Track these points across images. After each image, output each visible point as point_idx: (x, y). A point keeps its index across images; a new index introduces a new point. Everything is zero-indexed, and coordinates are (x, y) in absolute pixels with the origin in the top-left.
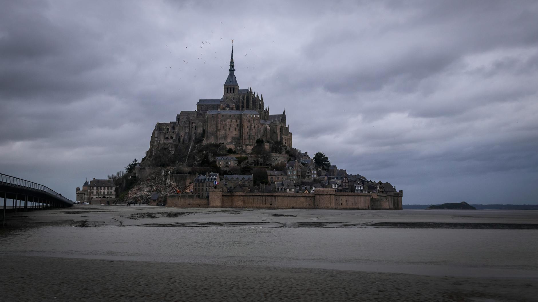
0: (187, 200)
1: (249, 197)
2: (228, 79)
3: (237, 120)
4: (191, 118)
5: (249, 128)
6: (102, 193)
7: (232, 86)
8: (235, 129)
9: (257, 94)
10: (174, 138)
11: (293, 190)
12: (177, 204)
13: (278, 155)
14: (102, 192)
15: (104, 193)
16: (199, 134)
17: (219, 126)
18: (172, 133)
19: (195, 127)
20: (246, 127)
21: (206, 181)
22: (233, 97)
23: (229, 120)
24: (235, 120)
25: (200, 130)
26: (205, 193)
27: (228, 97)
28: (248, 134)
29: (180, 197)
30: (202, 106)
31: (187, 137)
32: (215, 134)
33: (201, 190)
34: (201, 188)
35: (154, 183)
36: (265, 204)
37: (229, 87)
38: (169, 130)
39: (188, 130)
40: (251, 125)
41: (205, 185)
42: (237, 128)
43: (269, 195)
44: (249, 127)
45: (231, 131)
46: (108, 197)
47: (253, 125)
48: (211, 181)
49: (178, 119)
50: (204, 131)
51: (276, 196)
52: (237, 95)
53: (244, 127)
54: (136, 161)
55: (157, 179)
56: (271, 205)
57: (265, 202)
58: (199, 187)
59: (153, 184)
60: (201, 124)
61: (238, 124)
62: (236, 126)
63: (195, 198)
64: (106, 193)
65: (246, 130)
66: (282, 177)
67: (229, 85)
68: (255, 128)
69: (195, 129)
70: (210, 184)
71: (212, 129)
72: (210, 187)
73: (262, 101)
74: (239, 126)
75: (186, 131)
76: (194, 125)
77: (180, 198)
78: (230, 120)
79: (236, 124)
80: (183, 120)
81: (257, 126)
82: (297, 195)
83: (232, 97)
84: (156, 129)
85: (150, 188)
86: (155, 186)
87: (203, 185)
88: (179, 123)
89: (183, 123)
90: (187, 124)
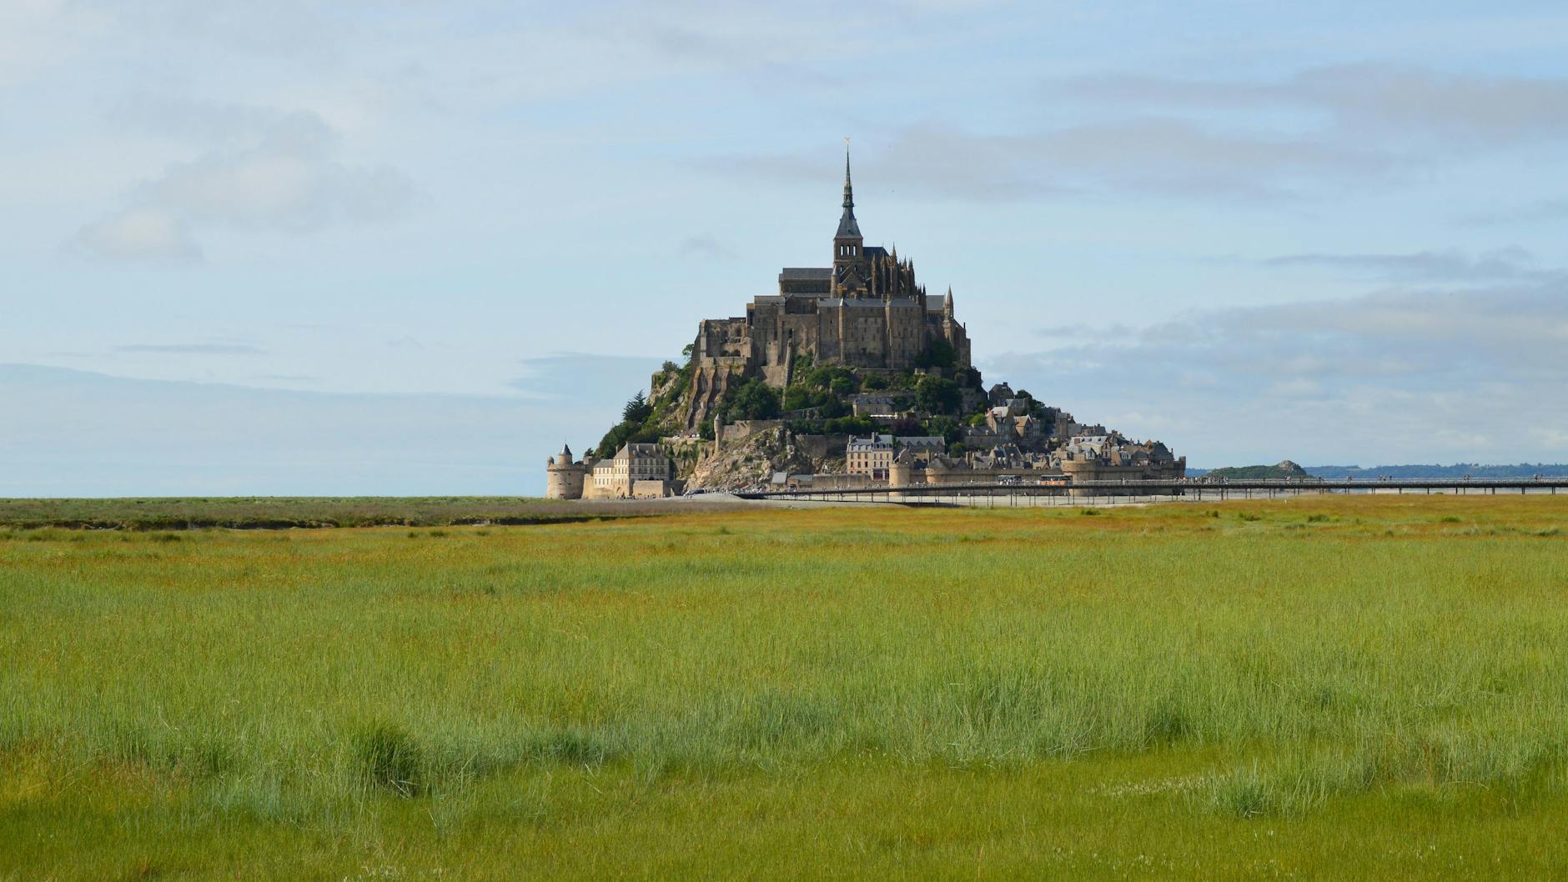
2: (843, 225)
3: (877, 319)
5: (902, 336)
6: (649, 472)
7: (852, 241)
8: (874, 338)
10: (742, 354)
15: (651, 471)
16: (802, 346)
18: (736, 341)
19: (788, 330)
20: (896, 334)
21: (873, 450)
23: (861, 320)
24: (872, 320)
25: (800, 339)
27: (844, 264)
28: (900, 347)
30: (791, 283)
31: (771, 351)
32: (837, 347)
35: (764, 453)
37: (846, 242)
38: (728, 335)
40: (905, 329)
41: (872, 457)
42: (877, 334)
44: (902, 333)
45: (867, 342)
47: (909, 329)
48: (883, 449)
49: (751, 313)
53: (893, 334)
55: (768, 445)
58: (859, 461)
59: (762, 453)
61: (878, 328)
62: (875, 332)
64: (655, 472)
68: (912, 335)
69: (791, 337)
70: (881, 454)
71: (829, 339)
72: (881, 460)
73: (911, 274)
75: (770, 339)
80: (761, 316)
81: (915, 331)
84: (702, 333)
85: (758, 461)
86: (768, 459)
87: (866, 457)
88: (754, 322)
89: (762, 323)
90: (769, 325)
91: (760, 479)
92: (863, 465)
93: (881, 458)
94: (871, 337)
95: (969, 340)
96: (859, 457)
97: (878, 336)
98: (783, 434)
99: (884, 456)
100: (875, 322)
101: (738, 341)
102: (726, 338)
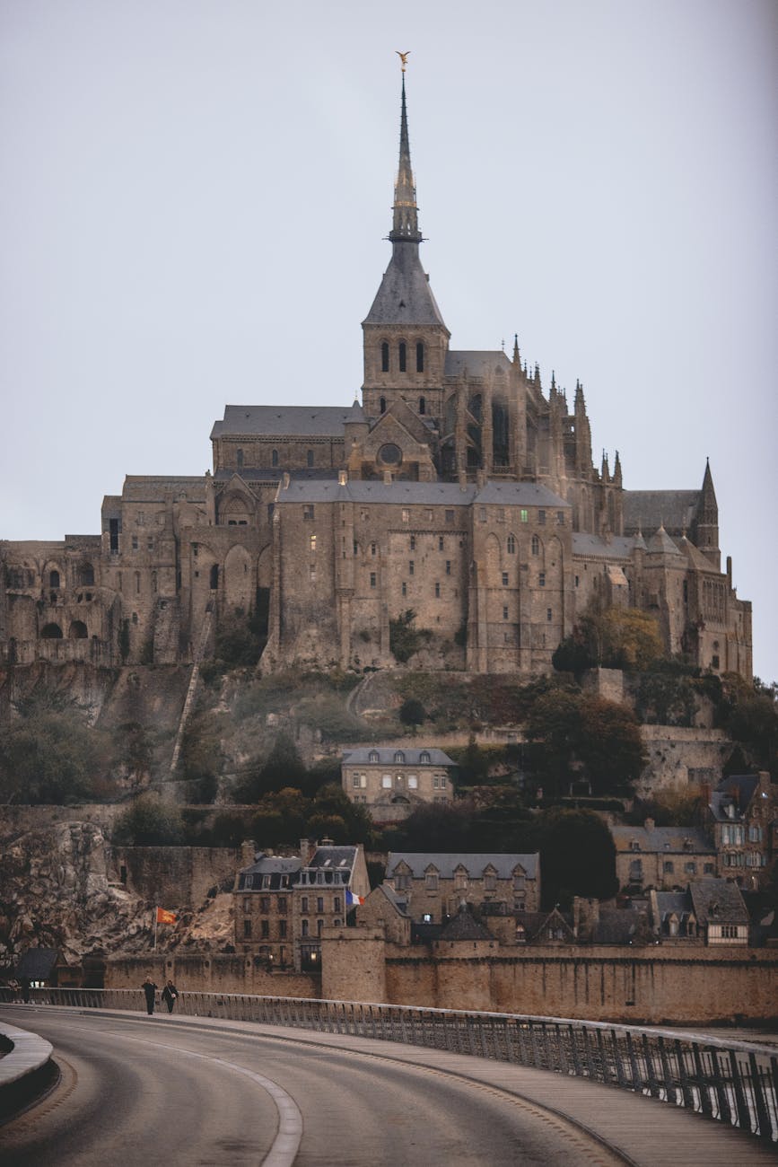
1: (519, 968)
2: (388, 289)
3: (446, 536)
4: (186, 521)
5: (512, 583)
7: (411, 333)
8: (438, 590)
9: (553, 383)
10: (91, 633)
11: (739, 928)
13: (672, 733)
16: (239, 612)
17: (347, 569)
18: (80, 598)
19: (208, 569)
20: (495, 578)
21: (299, 885)
22: (419, 394)
23: (400, 540)
24: (430, 540)
25: (239, 592)
26: (297, 945)
27: (388, 395)
28: (506, 615)
29: (172, 969)
30: (240, 446)
31: (166, 627)
32: (328, 615)
33: (274, 932)
34: (273, 918)
36: (603, 1000)
37: (394, 335)
38: (63, 584)
39: (172, 585)
40: (522, 567)
41: (295, 904)
42: (443, 580)
43: (619, 956)
44: (512, 578)
45: (414, 601)
47: (535, 567)
48: (325, 885)
49: (112, 522)
50: (262, 595)
51: (651, 963)
52: (439, 386)
53: (485, 577)
56: (628, 1004)
57: (599, 994)
58: (264, 917)
59: (15, 896)
60: (247, 555)
61: (448, 563)
62: (439, 573)
63: (250, 974)
65: (494, 595)
66: (690, 859)
67: (394, 328)
68: (542, 582)
69: (214, 584)
70: (320, 899)
72: (319, 918)
73: (581, 420)
74: (456, 569)
75: (163, 593)
76: (204, 559)
77: (170, 973)
78: (408, 537)
79: (439, 557)
80: (142, 529)
81: (553, 574)
82: (759, 958)
83: (410, 395)
86: (28, 909)
87: (283, 907)
88: (120, 548)
89: (142, 549)
90: (162, 553)
92: (274, 929)
93: (320, 910)
94: (429, 588)
96: (264, 908)
97: (450, 585)
99: (329, 905)
100: (441, 544)
101: (84, 597)
102: (55, 589)
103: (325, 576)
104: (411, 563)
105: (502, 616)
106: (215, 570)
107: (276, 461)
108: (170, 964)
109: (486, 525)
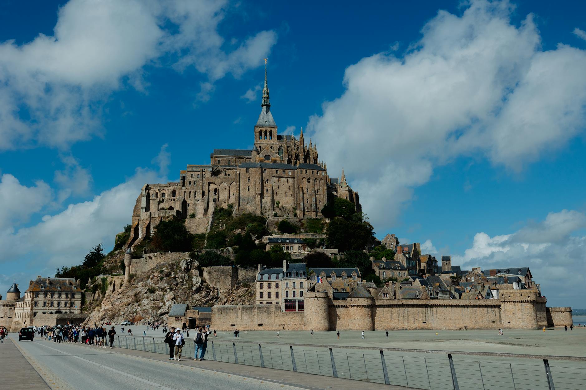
0: (256, 317)
2: (262, 118)
3: (289, 179)
4: (207, 175)
8: (286, 194)
10: (175, 209)
12: (234, 325)
14: (56, 303)
15: (59, 304)
17: (260, 187)
18: (171, 200)
19: (214, 190)
20: (305, 191)
21: (285, 278)
22: (272, 145)
24: (285, 180)
25: (224, 196)
26: (284, 301)
27: (262, 145)
29: (240, 311)
30: (219, 159)
34: (273, 291)
35: (168, 284)
36: (414, 322)
37: (264, 129)
38: (166, 196)
39: (201, 195)
41: (282, 285)
42: (288, 191)
43: (421, 303)
44: (310, 191)
45: (280, 197)
46: (66, 313)
48: (296, 277)
51: (432, 306)
54: (99, 249)
55: (173, 276)
56: (424, 323)
57: (412, 319)
58: (269, 291)
59: (166, 285)
60: (226, 185)
61: (289, 186)
62: (287, 189)
63: (273, 313)
64: (63, 304)
67: (264, 127)
68: (318, 192)
70: (294, 283)
72: (294, 290)
74: (292, 188)
76: (212, 187)
77: (240, 313)
78: (278, 178)
79: (286, 185)
80: (192, 179)
81: (321, 189)
83: (268, 145)
84: (144, 193)
85: (161, 293)
86: (171, 289)
87: (277, 286)
88: (186, 184)
89: (192, 184)
90: (198, 186)
91: (160, 311)
92: (273, 295)
93: (294, 287)
94: (284, 194)
95: (361, 205)
96: (269, 287)
97: (290, 193)
98: (190, 264)
99: (298, 285)
100: (287, 181)
101: (173, 200)
102: (164, 198)
103: (253, 190)
104: (278, 186)
105: (307, 202)
106: (216, 190)
107: (229, 163)
108: (239, 309)
109: (302, 175)
